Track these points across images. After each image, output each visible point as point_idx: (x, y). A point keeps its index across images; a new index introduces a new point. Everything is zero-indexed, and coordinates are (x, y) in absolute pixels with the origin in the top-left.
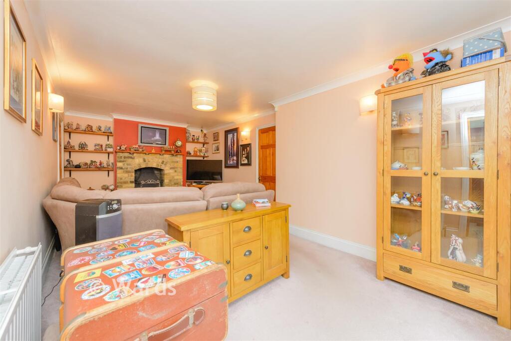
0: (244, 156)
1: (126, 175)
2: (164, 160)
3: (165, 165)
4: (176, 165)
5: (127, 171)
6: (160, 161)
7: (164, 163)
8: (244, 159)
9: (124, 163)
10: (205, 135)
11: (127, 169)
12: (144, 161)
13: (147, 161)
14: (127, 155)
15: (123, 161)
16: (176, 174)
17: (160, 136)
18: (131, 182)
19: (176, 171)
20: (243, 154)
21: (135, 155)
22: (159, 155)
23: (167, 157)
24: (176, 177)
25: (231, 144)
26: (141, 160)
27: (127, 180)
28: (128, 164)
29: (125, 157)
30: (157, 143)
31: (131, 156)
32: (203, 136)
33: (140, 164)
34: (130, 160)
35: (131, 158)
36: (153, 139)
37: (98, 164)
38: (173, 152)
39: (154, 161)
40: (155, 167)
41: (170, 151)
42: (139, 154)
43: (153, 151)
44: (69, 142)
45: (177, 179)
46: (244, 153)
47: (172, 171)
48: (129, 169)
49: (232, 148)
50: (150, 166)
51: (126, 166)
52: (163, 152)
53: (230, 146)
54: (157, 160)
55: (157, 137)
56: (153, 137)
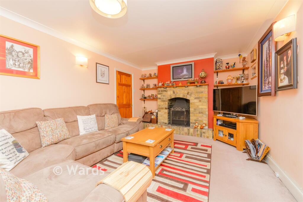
0: (282, 71)
1: (162, 103)
2: (189, 92)
3: (190, 95)
4: (200, 95)
5: (163, 100)
6: (186, 92)
7: (190, 94)
8: (283, 76)
9: (161, 95)
10: (244, 59)
11: (163, 99)
12: (174, 93)
13: (176, 93)
14: (162, 89)
15: (161, 94)
16: (200, 103)
17: (187, 71)
18: (166, 108)
19: (200, 101)
20: (281, 68)
21: (168, 88)
22: (184, 87)
23: (192, 88)
24: (200, 107)
25: (267, 58)
26: (172, 92)
27: (163, 107)
28: (163, 96)
29: (162, 91)
30: (185, 77)
31: (165, 89)
32: (241, 61)
33: (171, 95)
34: (165, 92)
35: (165, 91)
36: (181, 75)
37: (155, 96)
38: (196, 83)
39: (181, 93)
40: (181, 97)
41: (194, 83)
42: (170, 88)
43: (180, 84)
44: (143, 85)
45: (202, 109)
46: (282, 66)
47: (196, 101)
48: (164, 99)
49: (267, 64)
50: (177, 97)
51: (163, 97)
52: (189, 84)
53: (266, 61)
54: (183, 91)
55: (185, 72)
56: (182, 73)
